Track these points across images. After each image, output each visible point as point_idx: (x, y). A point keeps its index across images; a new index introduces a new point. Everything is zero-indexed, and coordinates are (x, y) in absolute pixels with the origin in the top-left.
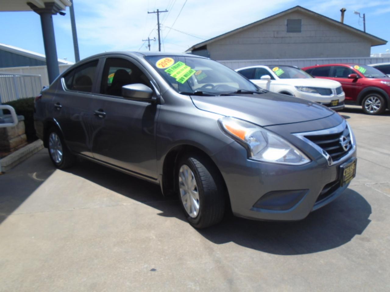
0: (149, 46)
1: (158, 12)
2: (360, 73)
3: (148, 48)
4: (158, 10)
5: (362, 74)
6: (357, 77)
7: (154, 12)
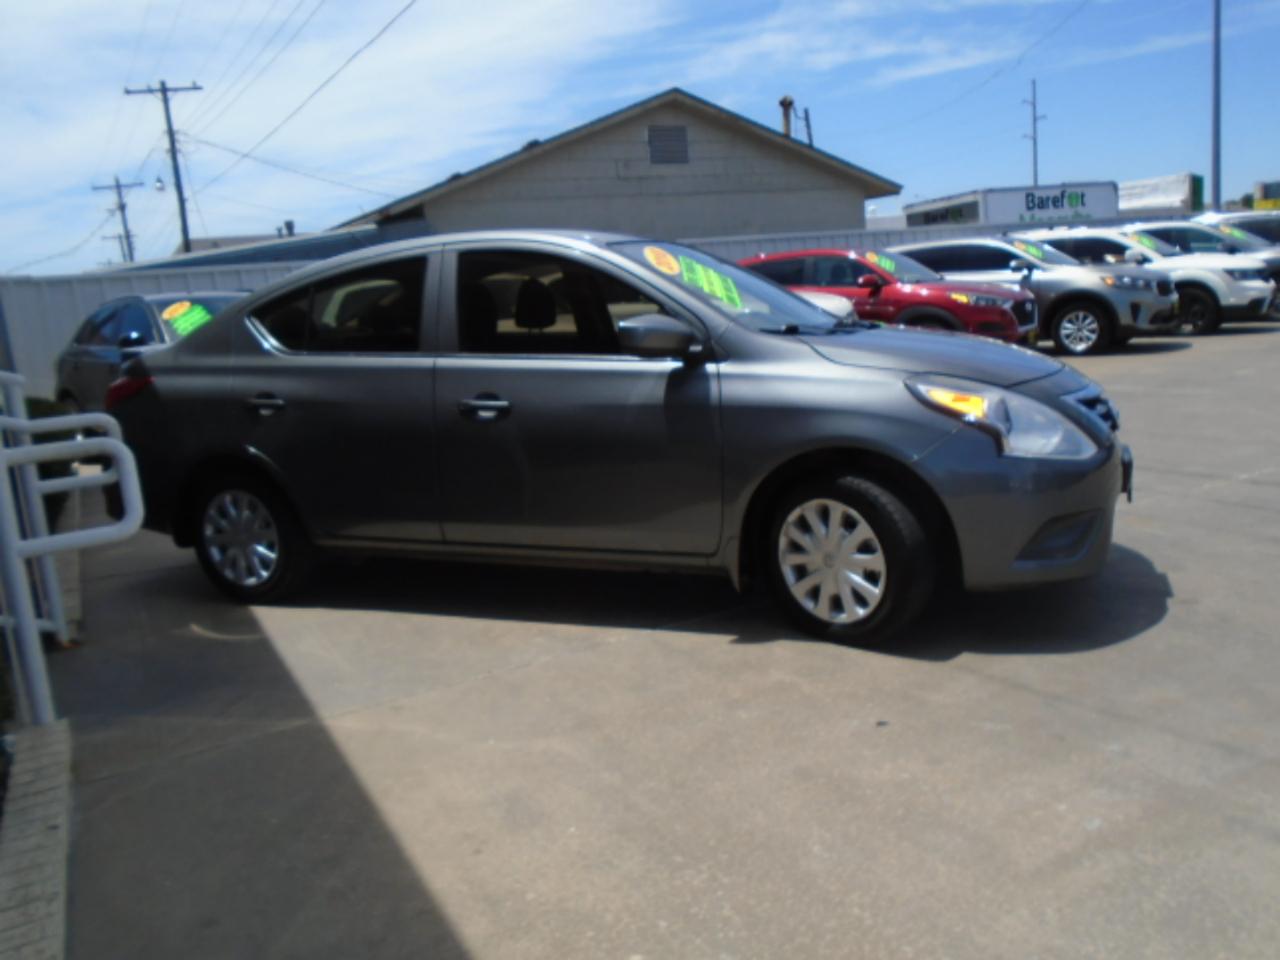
0: (122, 207)
1: (164, 90)
2: (884, 270)
3: (118, 214)
4: (163, 84)
5: (890, 274)
6: (880, 282)
7: (150, 91)
